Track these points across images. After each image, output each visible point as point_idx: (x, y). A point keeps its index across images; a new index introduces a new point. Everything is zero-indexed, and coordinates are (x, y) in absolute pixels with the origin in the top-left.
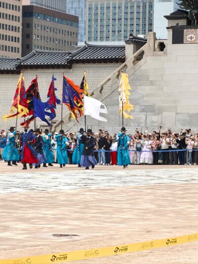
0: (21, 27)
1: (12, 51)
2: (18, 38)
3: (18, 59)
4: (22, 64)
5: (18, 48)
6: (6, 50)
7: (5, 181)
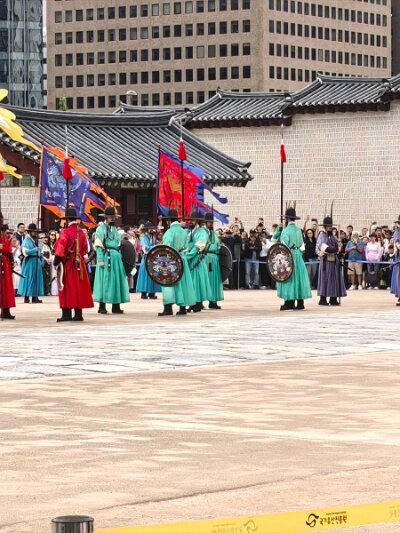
0: (389, 16)
1: (372, 65)
2: (385, 38)
3: (384, 80)
4: (393, 89)
5: (385, 59)
6: (360, 64)
7: (363, 328)
